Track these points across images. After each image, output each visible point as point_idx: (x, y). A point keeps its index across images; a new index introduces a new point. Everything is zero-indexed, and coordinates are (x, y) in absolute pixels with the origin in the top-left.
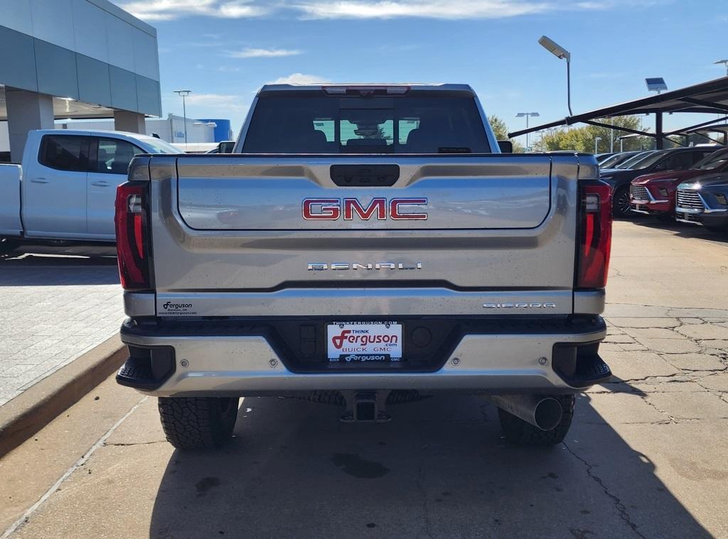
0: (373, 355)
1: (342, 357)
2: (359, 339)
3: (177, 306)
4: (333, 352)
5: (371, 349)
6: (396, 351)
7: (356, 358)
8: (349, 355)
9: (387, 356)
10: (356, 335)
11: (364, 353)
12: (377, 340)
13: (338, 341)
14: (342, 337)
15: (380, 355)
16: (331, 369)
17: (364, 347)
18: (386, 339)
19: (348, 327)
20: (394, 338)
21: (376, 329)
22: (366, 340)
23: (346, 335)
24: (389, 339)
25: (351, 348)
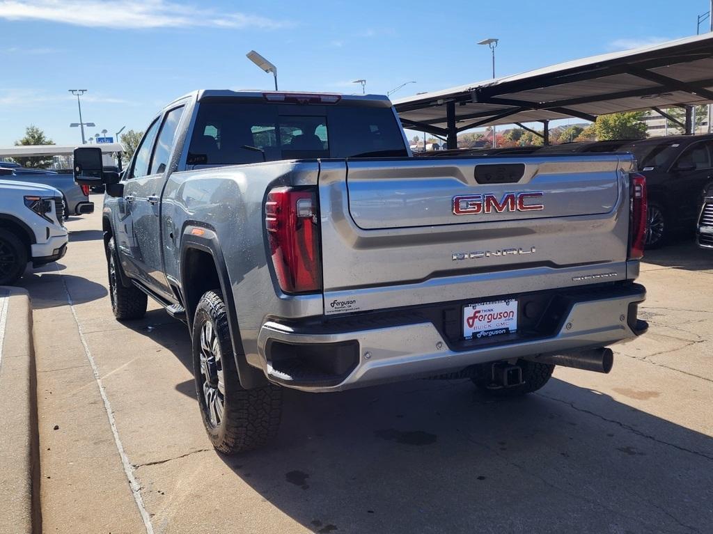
0: (498, 330)
1: (475, 334)
2: (486, 317)
3: (343, 303)
4: (468, 332)
5: (495, 324)
6: (512, 324)
7: (485, 334)
8: (479, 332)
9: (507, 329)
10: (483, 314)
11: (490, 329)
12: (499, 316)
13: (471, 321)
14: (474, 318)
15: (502, 329)
16: (467, 347)
17: (489, 324)
18: (506, 315)
19: (479, 307)
20: (511, 313)
21: (499, 307)
22: (492, 317)
23: (477, 315)
24: (507, 315)
25: (481, 326)
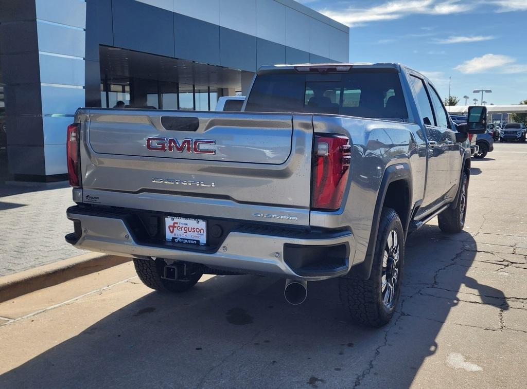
0: (191, 240)
1: (174, 239)
2: (183, 228)
3: (92, 198)
4: (169, 236)
5: (191, 236)
6: (203, 239)
7: (181, 241)
8: (177, 238)
9: (198, 241)
10: (181, 226)
11: (186, 238)
12: (193, 230)
13: (171, 229)
14: (174, 227)
15: (194, 240)
16: (168, 246)
17: (186, 234)
18: (198, 230)
19: (176, 220)
20: (202, 230)
21: (192, 223)
22: (187, 230)
23: (175, 225)
24: (200, 231)
25: (179, 234)
